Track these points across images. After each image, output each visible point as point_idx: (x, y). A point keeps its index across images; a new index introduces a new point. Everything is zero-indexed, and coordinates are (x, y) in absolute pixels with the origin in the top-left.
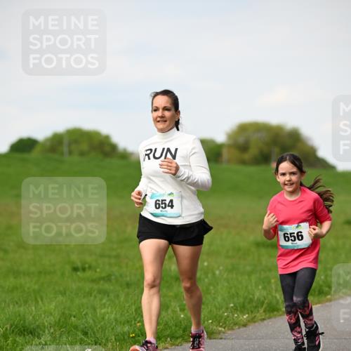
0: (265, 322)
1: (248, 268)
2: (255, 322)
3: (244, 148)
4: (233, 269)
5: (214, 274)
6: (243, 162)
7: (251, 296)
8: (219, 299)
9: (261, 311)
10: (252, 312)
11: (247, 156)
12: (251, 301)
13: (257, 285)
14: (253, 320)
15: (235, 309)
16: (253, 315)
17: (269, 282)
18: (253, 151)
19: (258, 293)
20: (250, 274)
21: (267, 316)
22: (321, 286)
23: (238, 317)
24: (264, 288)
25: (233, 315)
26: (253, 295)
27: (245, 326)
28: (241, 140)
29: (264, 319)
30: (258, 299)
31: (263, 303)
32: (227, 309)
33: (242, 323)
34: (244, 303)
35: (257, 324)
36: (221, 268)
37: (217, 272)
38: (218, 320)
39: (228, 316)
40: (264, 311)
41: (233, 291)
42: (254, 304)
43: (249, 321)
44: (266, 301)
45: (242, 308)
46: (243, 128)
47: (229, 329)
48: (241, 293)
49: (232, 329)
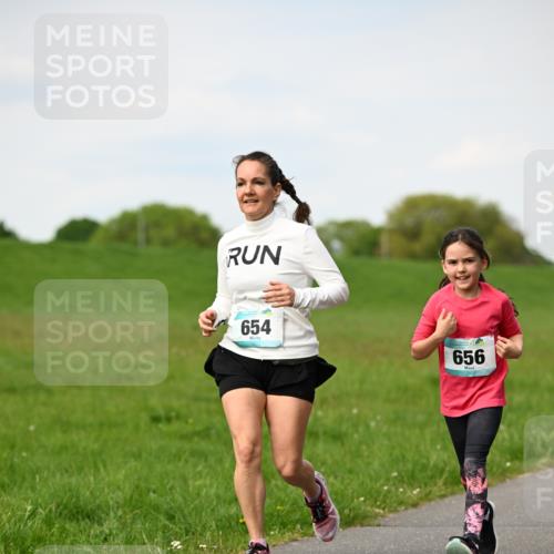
0: (447, 500)
1: (421, 418)
2: (430, 500)
3: (413, 234)
4: (397, 419)
5: (368, 426)
6: (413, 256)
7: (424, 461)
8: (376, 464)
9: (440, 482)
10: (426, 485)
11: (417, 247)
12: (424, 467)
13: (433, 442)
14: (427, 497)
15: (400, 480)
16: (428, 490)
18: (428, 239)
19: (436, 456)
20: (422, 427)
21: (449, 490)
23: (404, 492)
25: (397, 489)
26: (428, 459)
27: (415, 505)
28: (409, 221)
29: (444, 496)
30: (435, 466)
31: (442, 471)
32: (388, 480)
33: (410, 502)
34: (413, 472)
35: (433, 503)
36: (378, 418)
37: (373, 424)
38: (373, 497)
39: (389, 491)
40: (445, 484)
41: (397, 452)
42: (429, 473)
43: (421, 499)
44: (447, 469)
45: (410, 479)
46: (412, 204)
47: (390, 511)
48: (409, 456)
49: (396, 511)
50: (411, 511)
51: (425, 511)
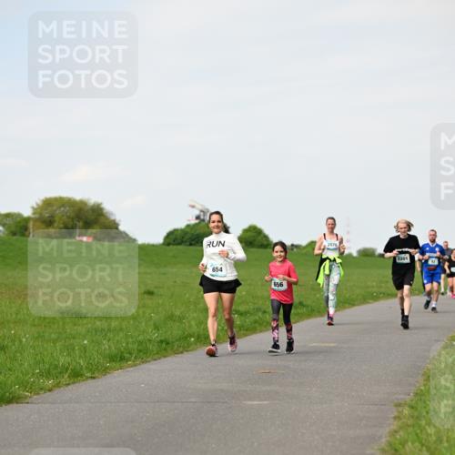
0: (70, 387)
1: (54, 336)
2: (60, 387)
3: (49, 221)
4: (39, 337)
5: (21, 341)
7: (56, 363)
8: (26, 365)
9: (66, 376)
10: (57, 378)
12: (56, 367)
13: (61, 352)
14: (58, 385)
15: (41, 374)
16: (58, 381)
17: (74, 349)
19: (63, 360)
20: (55, 342)
21: (72, 381)
22: (122, 353)
23: (44, 382)
24: (69, 355)
25: (39, 380)
26: (58, 361)
27: (50, 390)
29: (69, 384)
30: (63, 365)
31: (67, 369)
32: (33, 374)
33: (48, 388)
34: (49, 369)
35: (62, 389)
36: (27, 336)
37: (24, 340)
38: (24, 385)
39: (34, 382)
40: (69, 377)
41: (38, 358)
42: (59, 370)
43: (54, 386)
44: (70, 367)
45: (48, 374)
46: (48, 203)
47: (35, 394)
48: (46, 360)
49: (38, 394)
50: (48, 393)
51: (56, 394)
